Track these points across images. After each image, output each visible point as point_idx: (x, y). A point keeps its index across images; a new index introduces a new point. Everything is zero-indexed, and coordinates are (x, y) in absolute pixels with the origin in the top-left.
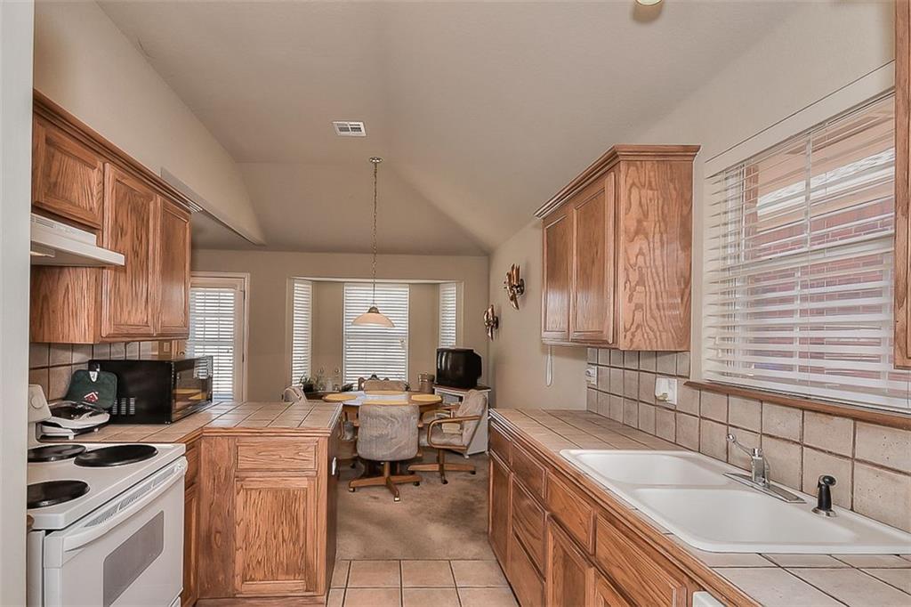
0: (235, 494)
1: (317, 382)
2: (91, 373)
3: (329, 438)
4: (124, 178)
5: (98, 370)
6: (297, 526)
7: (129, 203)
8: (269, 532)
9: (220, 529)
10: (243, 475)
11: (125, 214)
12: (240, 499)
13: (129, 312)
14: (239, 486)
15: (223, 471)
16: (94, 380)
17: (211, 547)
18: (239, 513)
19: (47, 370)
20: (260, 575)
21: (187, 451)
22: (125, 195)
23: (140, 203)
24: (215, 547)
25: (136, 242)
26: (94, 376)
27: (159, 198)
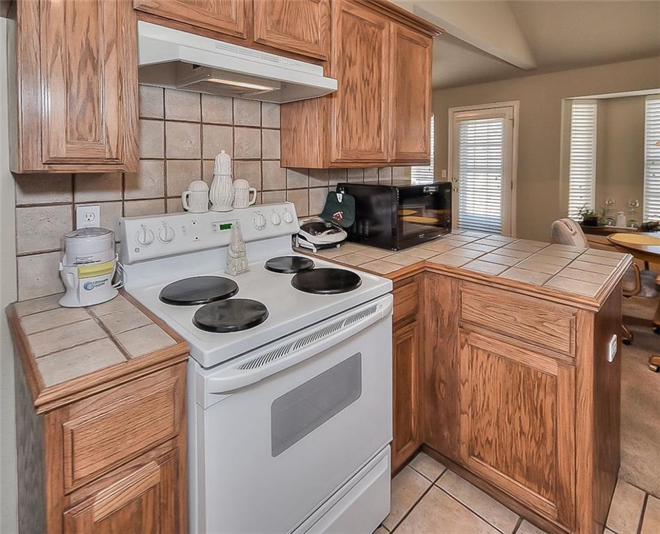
0: (459, 347)
1: (604, 215)
2: (338, 194)
3: (596, 314)
4: (351, 8)
5: (343, 192)
6: (543, 423)
7: (358, 32)
8: (501, 411)
9: (444, 378)
10: (470, 327)
11: (354, 45)
12: (465, 354)
13: (360, 139)
14: (463, 340)
15: (446, 314)
16: (340, 201)
17: (436, 395)
18: (464, 370)
19: (307, 190)
20: (491, 458)
21: (394, 289)
22: (354, 25)
23: (371, 32)
24: (439, 397)
25: (366, 70)
26: (340, 197)
27: (393, 25)
